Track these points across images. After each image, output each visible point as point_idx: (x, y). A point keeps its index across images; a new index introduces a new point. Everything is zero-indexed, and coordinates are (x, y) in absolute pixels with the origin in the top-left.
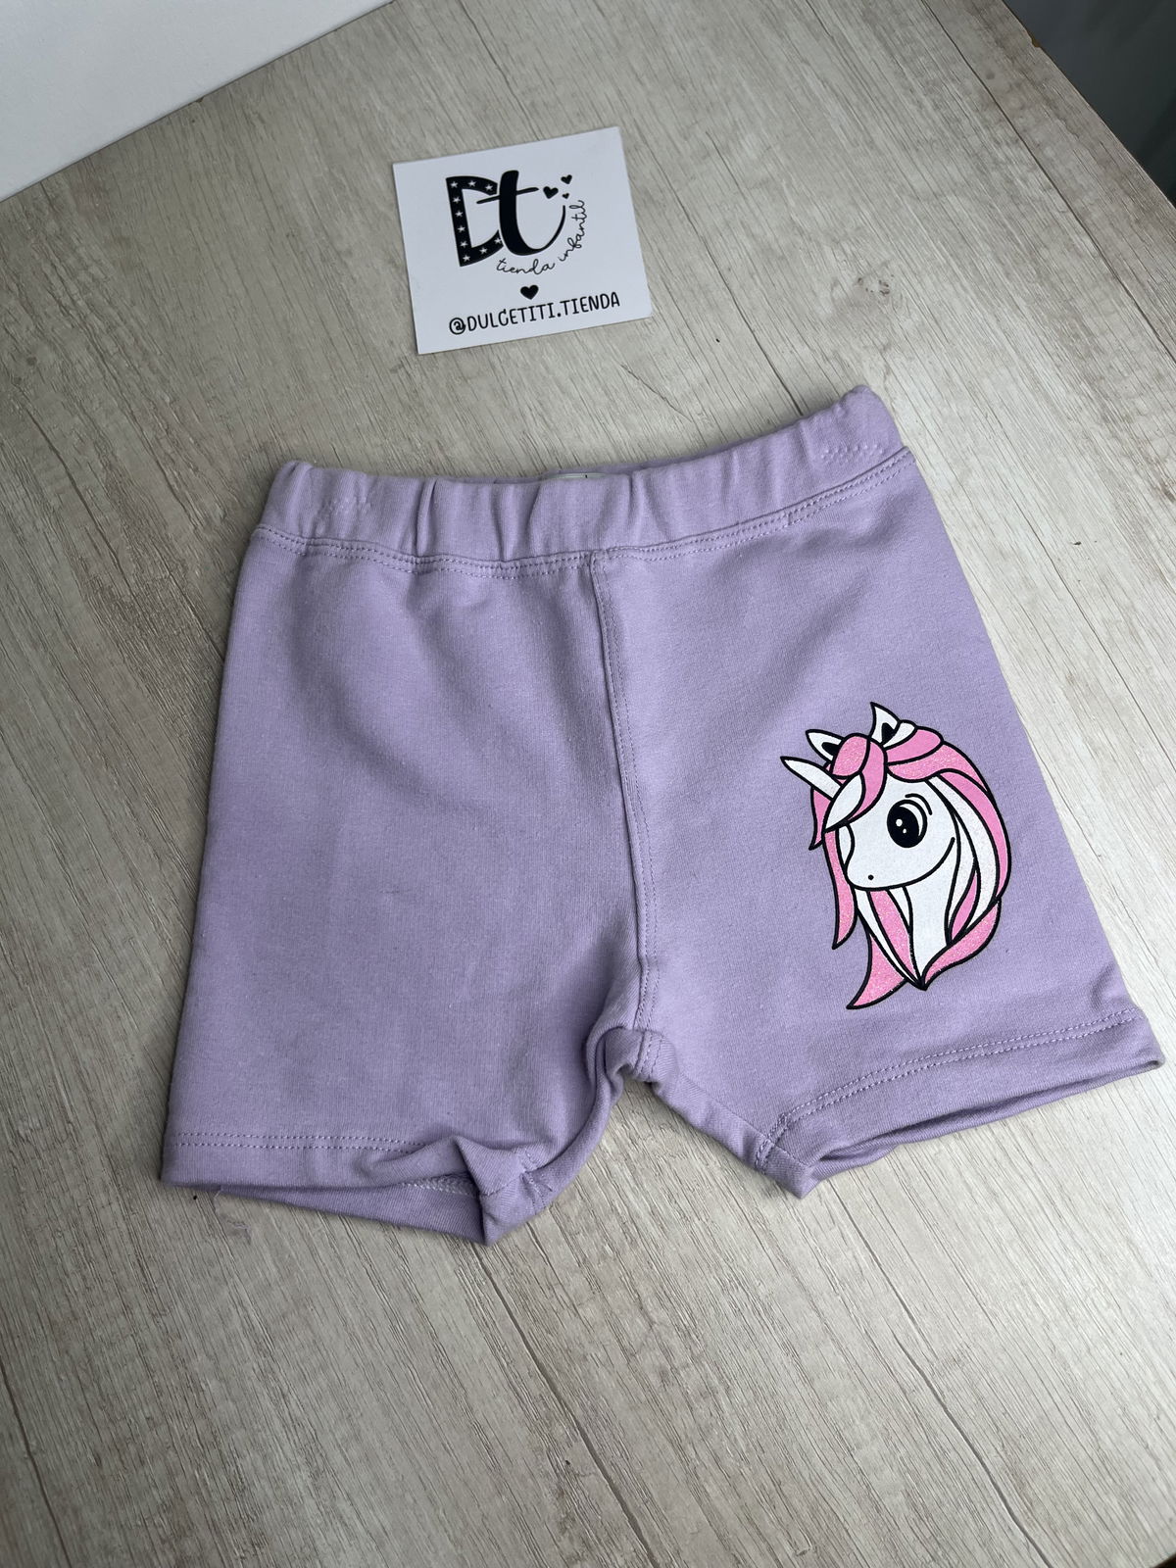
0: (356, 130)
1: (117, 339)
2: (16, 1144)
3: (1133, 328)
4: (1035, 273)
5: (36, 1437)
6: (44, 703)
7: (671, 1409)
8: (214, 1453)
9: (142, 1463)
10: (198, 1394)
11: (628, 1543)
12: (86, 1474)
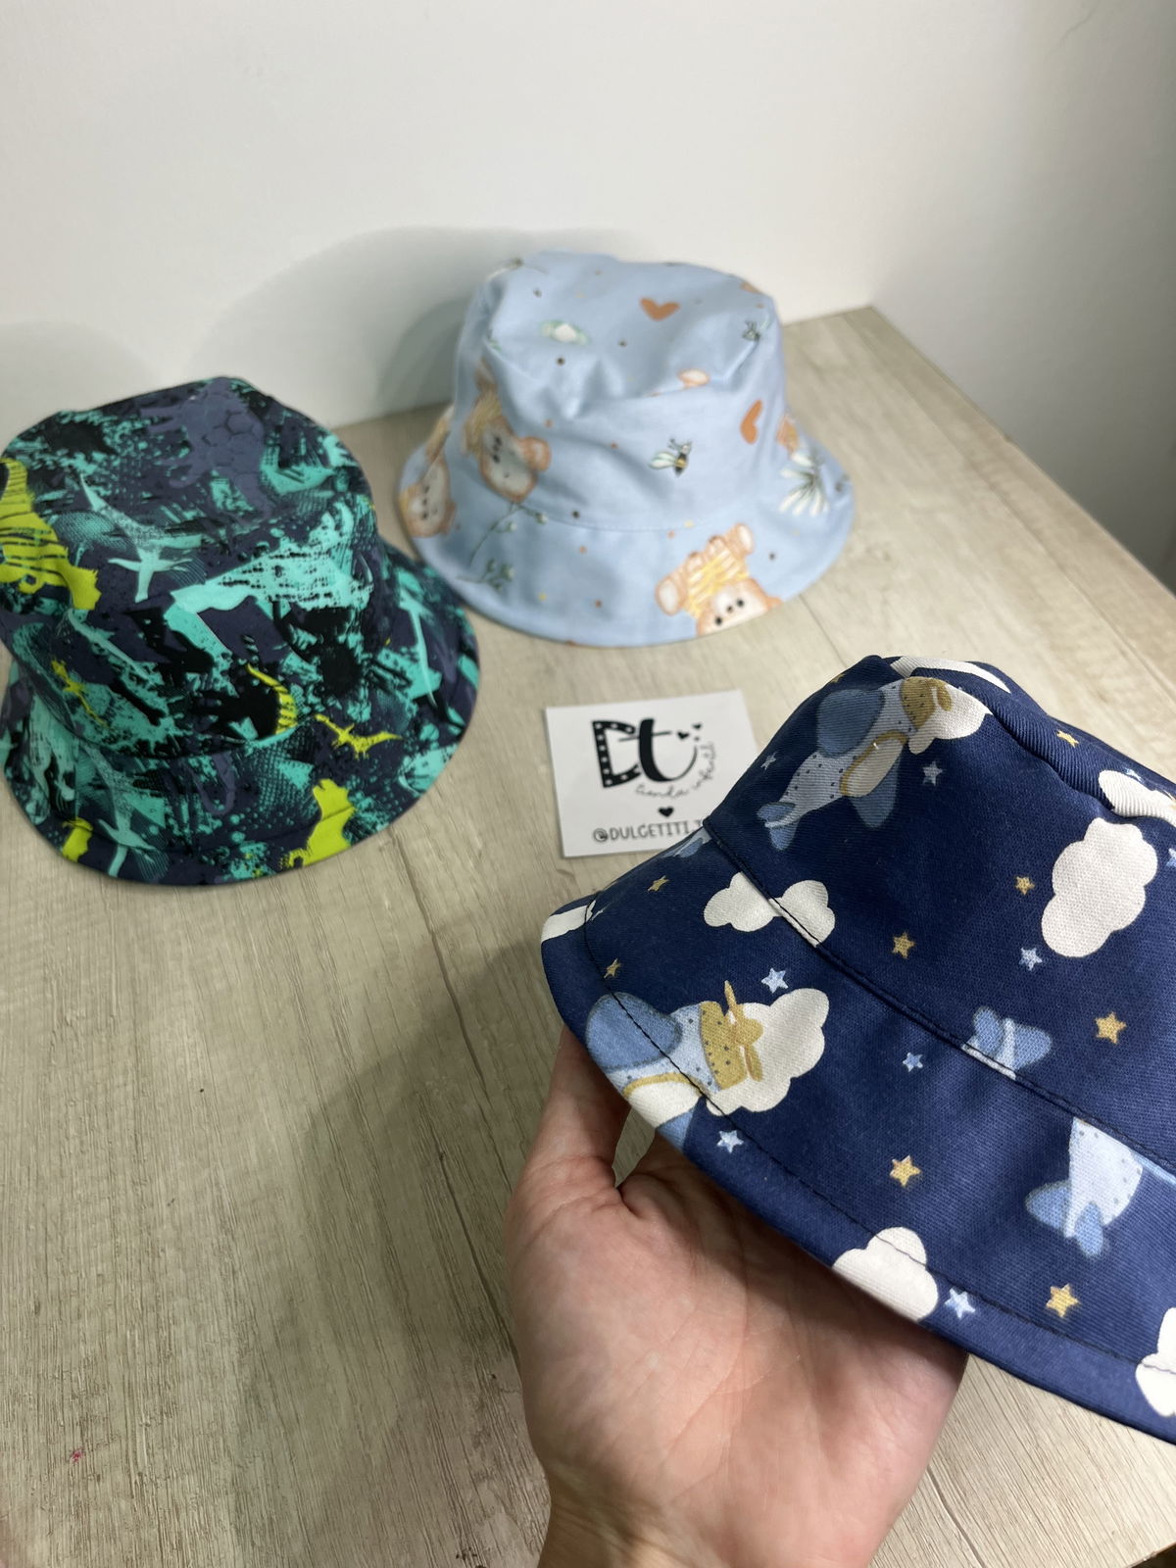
8: (151, 1316)
10: (154, 1260)
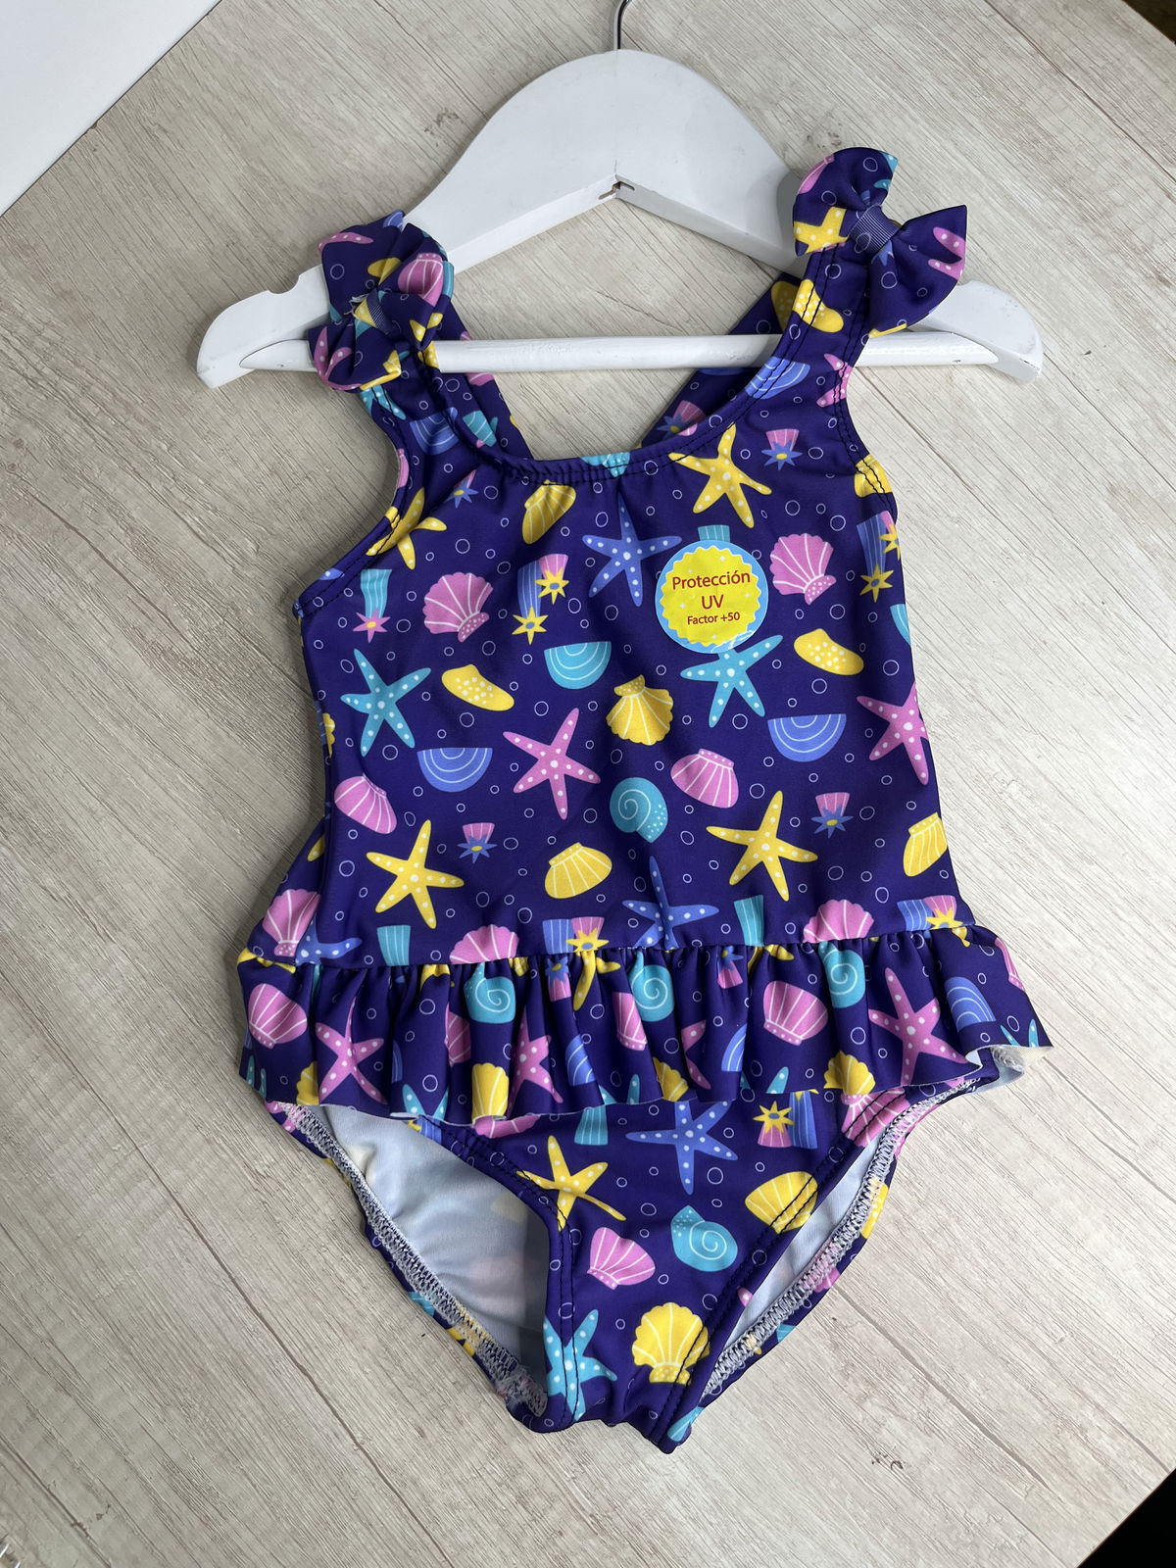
0: (261, 114)
1: (95, 399)
2: (258, 1182)
3: (1088, 120)
4: (979, 86)
5: (358, 1429)
6: (146, 777)
7: (913, 1250)
9: (461, 1423)
11: (907, 1372)
12: (414, 1447)
